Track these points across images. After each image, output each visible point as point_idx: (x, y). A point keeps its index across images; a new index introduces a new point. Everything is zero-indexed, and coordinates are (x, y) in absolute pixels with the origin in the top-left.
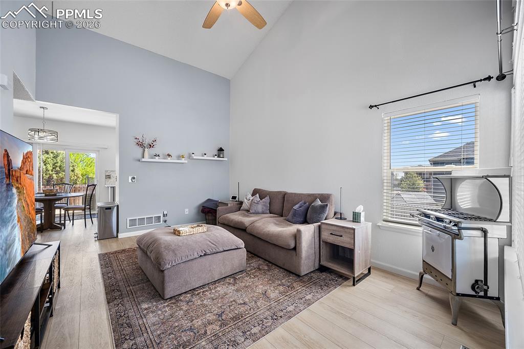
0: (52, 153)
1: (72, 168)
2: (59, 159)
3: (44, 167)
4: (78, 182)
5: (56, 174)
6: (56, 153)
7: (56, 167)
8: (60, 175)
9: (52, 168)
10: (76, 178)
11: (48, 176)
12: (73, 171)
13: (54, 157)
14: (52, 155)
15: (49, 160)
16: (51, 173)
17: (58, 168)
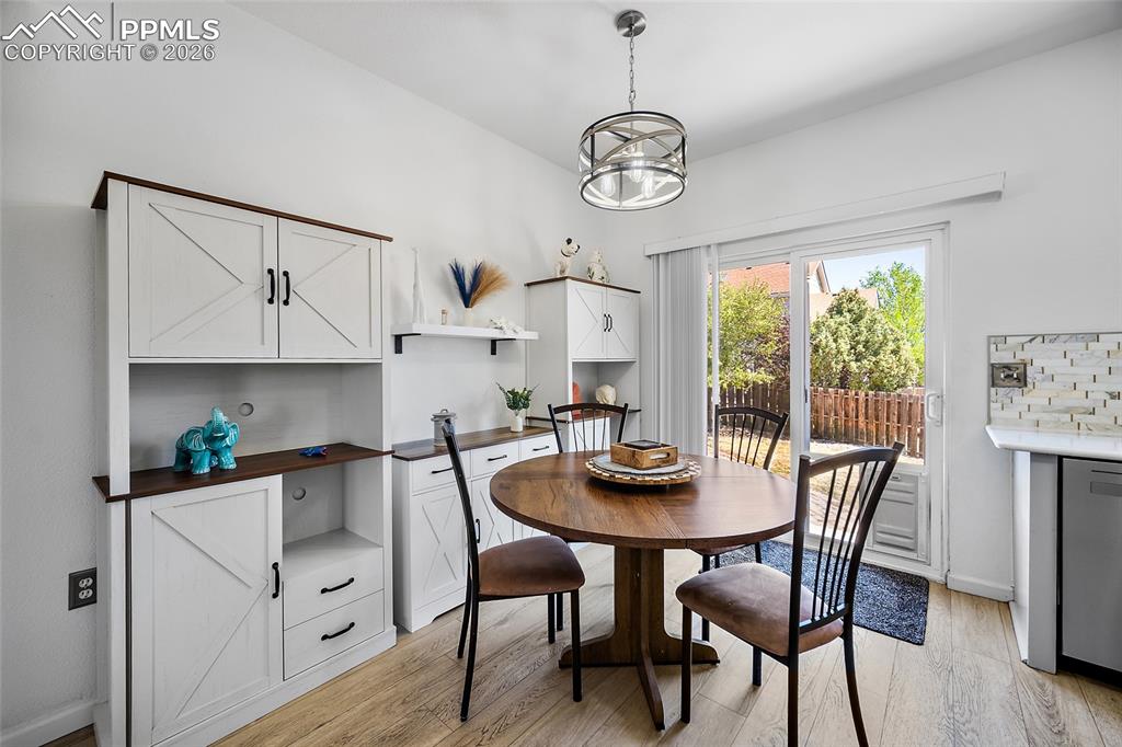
0: (849, 311)
1: (891, 346)
2: (863, 324)
3: (834, 345)
4: (909, 383)
5: (857, 360)
6: (857, 311)
7: (858, 343)
8: (864, 362)
9: (849, 347)
10: (903, 372)
11: (840, 367)
12: (895, 352)
13: (854, 322)
14: (848, 316)
15: (841, 328)
16: (847, 359)
17: (861, 346)
